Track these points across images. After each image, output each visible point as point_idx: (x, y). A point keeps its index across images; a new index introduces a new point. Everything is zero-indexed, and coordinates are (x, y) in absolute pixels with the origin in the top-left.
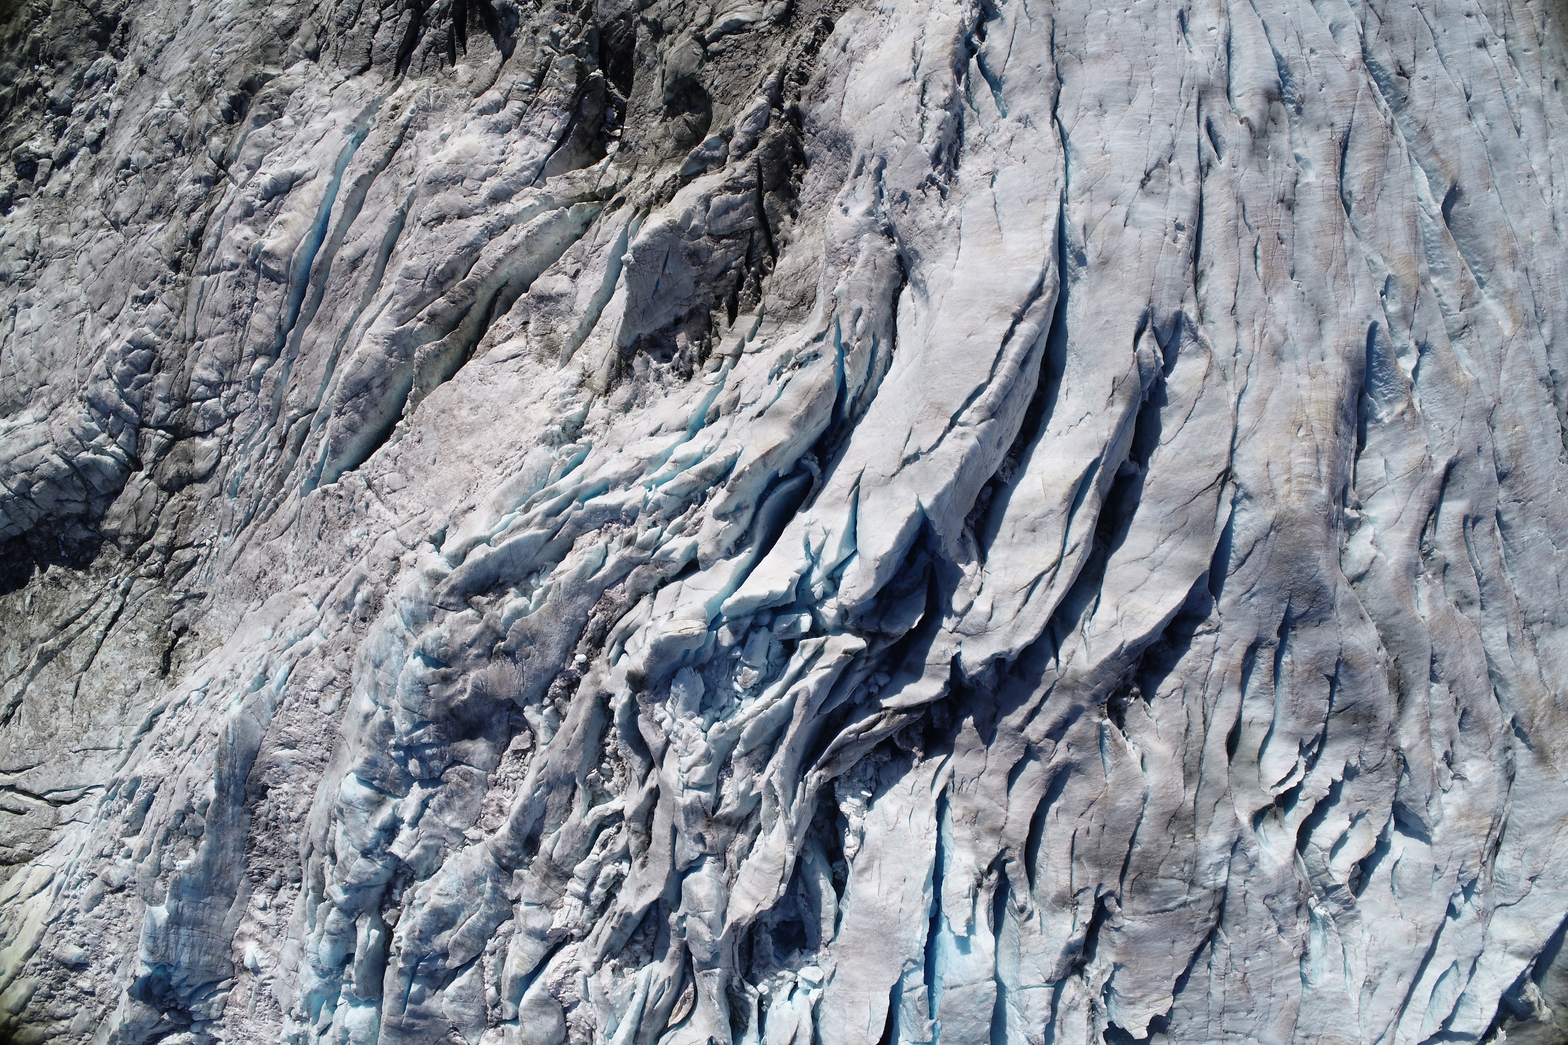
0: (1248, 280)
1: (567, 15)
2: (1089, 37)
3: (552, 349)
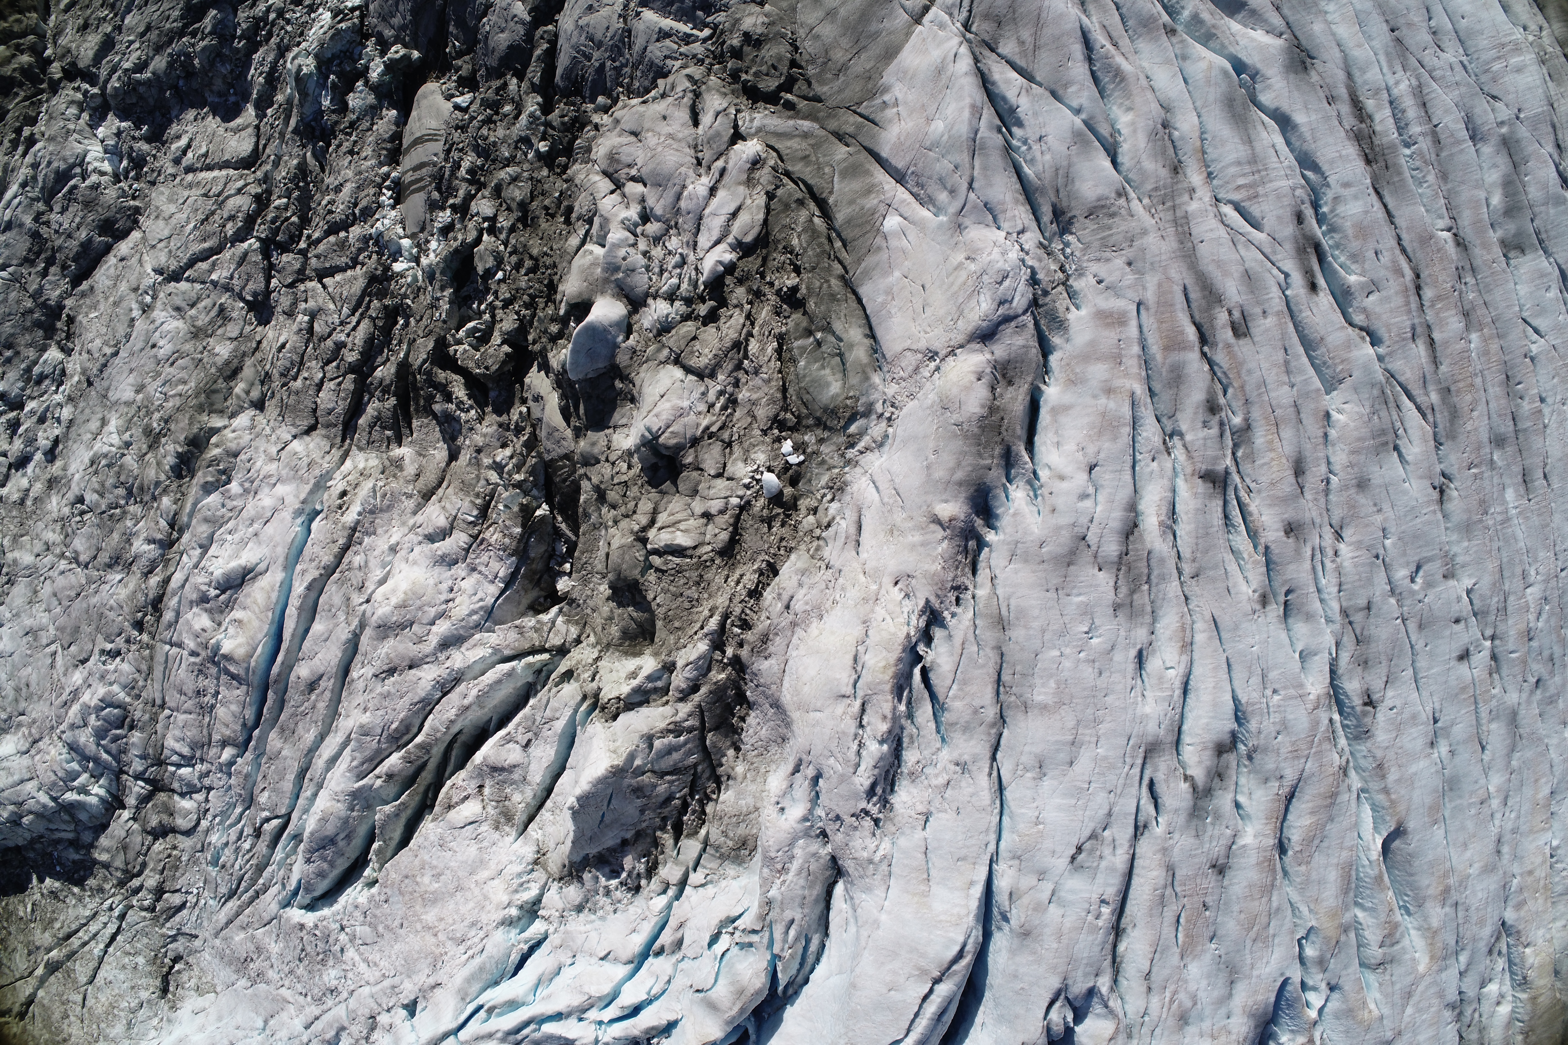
0: (1167, 948)
1: (510, 435)
2: (1038, 681)
3: (507, 816)
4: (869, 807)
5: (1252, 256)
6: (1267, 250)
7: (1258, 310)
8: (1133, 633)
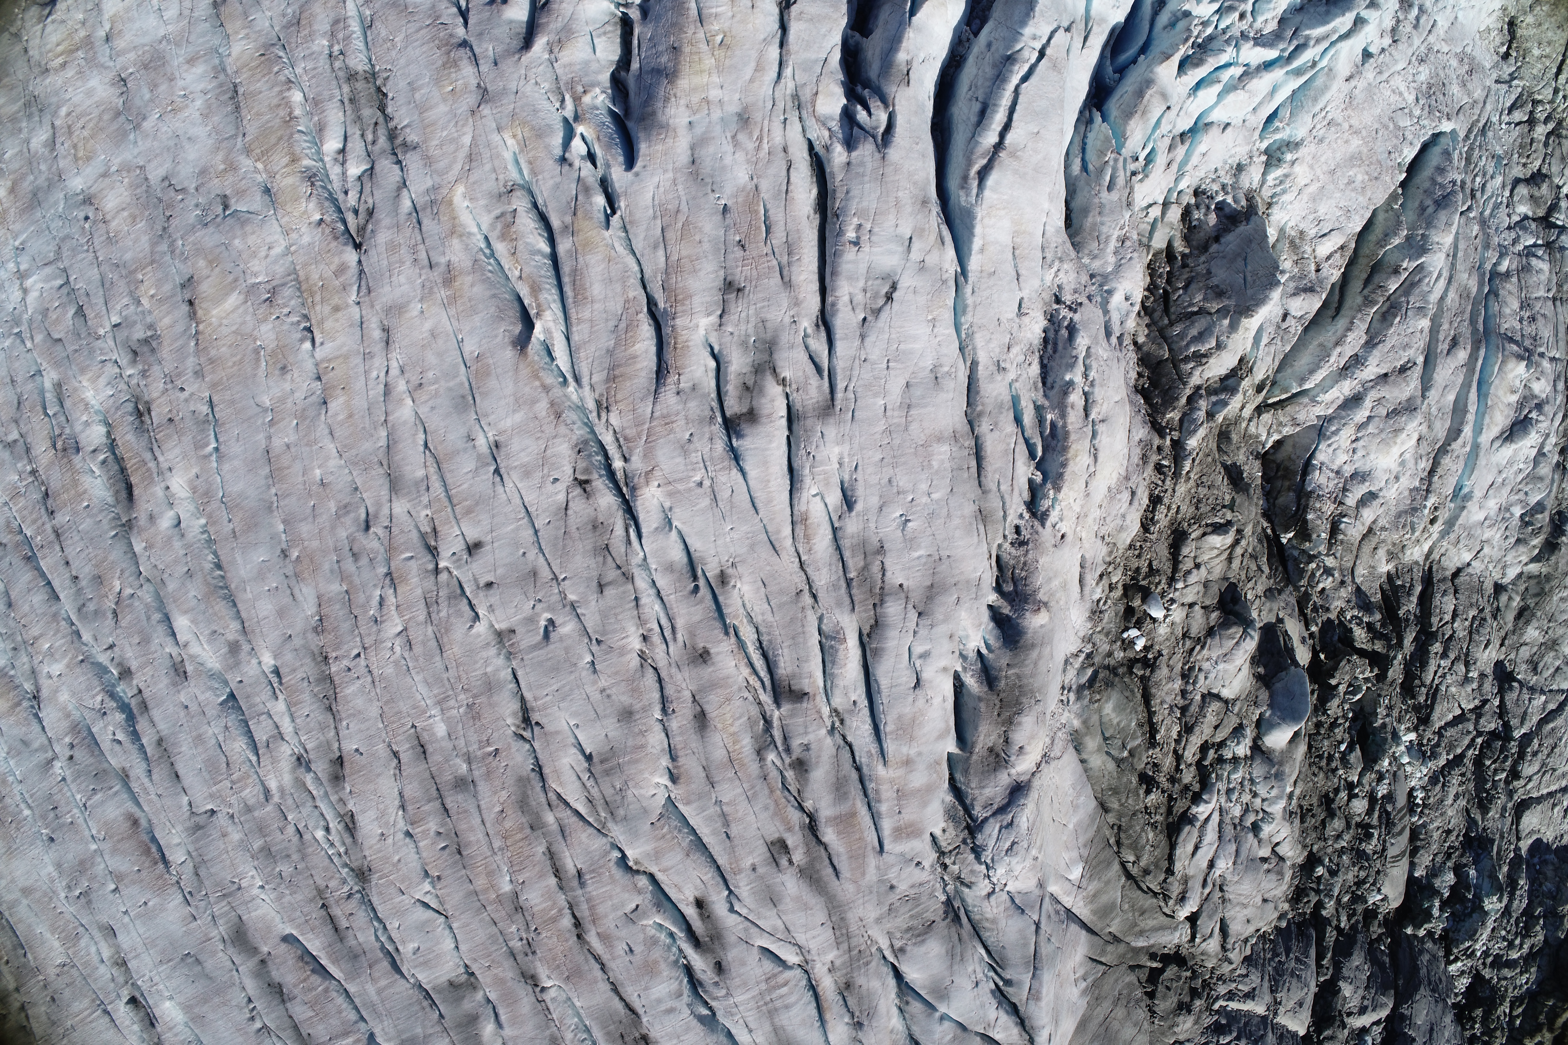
0: (775, 197)
1: (1319, 602)
2: (947, 465)
3: (1294, 246)
4: (1071, 315)
5: (769, 920)
6: (754, 930)
7: (761, 870)
8: (861, 527)
